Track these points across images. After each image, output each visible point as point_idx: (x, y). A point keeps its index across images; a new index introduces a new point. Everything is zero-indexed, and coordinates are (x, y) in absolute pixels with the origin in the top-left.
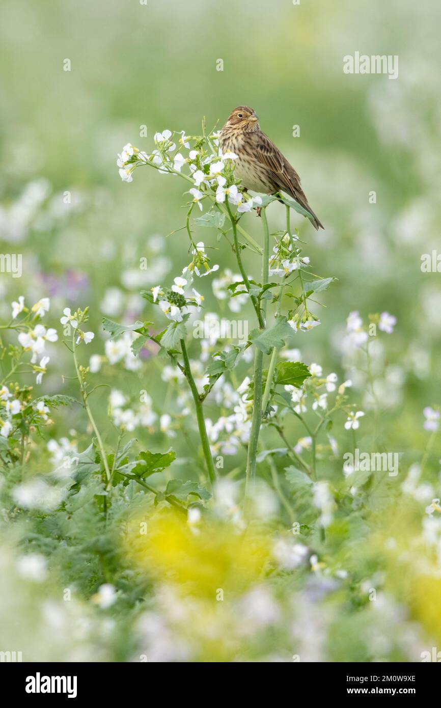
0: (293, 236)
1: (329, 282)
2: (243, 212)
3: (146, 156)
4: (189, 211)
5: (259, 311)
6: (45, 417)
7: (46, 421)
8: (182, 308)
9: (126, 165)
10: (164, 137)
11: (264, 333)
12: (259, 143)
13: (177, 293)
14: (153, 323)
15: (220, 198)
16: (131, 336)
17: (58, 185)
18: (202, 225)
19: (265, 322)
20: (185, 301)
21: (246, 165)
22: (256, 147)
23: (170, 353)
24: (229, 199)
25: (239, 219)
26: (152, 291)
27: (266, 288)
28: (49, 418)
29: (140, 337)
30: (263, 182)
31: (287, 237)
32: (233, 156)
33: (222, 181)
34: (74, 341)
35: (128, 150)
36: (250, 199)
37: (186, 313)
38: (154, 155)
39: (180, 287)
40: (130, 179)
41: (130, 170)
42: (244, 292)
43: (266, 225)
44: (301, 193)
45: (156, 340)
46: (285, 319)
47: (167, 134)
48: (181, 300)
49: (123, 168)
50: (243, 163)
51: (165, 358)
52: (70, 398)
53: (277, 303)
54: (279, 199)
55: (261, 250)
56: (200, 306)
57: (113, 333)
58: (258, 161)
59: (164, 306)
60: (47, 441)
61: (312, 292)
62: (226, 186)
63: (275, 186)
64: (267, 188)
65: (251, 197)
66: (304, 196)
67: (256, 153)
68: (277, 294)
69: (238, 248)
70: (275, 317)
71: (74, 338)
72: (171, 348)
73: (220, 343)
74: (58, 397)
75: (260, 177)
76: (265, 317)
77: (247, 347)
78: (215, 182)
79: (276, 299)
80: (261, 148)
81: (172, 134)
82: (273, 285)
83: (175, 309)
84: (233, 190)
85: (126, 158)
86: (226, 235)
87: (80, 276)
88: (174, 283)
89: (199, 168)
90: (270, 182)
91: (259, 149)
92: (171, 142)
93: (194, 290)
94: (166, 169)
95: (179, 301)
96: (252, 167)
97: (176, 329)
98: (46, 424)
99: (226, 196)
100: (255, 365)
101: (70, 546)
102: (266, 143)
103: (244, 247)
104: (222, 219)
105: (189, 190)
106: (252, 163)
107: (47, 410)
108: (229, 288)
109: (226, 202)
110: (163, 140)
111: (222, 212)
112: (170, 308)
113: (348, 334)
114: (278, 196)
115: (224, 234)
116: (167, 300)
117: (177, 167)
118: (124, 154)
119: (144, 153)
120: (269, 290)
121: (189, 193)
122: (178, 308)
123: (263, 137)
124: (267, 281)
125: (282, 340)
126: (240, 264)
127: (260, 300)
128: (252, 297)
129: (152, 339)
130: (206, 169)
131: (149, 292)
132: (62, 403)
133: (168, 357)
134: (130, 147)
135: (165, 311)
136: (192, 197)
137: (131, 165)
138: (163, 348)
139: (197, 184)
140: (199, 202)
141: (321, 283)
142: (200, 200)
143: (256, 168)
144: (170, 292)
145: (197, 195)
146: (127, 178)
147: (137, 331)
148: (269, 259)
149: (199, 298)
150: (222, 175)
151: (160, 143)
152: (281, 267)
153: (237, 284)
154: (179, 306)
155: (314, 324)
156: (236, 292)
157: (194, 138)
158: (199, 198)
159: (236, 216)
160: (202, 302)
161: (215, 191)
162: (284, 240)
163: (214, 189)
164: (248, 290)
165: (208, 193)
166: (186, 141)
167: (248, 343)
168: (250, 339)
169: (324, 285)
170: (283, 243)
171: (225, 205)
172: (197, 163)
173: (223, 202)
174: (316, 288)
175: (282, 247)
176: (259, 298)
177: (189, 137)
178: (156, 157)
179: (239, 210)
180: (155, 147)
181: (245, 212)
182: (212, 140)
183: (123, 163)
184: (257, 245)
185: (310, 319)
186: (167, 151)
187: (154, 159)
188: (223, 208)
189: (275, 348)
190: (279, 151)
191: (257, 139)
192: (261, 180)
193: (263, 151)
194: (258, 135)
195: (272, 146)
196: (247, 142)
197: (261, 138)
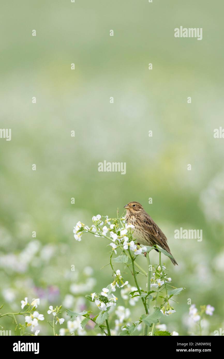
0: (163, 267)
1: (181, 290)
2: (137, 255)
3: (88, 228)
4: (111, 255)
5: (146, 305)
8: (106, 303)
9: (78, 232)
10: (97, 218)
11: (148, 316)
12: (145, 220)
13: (104, 296)
14: (92, 312)
15: (126, 247)
16: (80, 318)
17: (44, 242)
18: (117, 262)
19: (149, 311)
20: (108, 300)
21: (138, 231)
22: (143, 222)
23: (101, 327)
24: (130, 248)
25: (135, 258)
26: (91, 295)
27: (149, 293)
29: (85, 319)
30: (147, 240)
31: (159, 267)
32: (132, 226)
33: (126, 239)
34: (53, 322)
35: (79, 225)
36: (141, 248)
37: (109, 306)
38: (93, 227)
39: (105, 293)
40: (80, 240)
41: (80, 235)
42: (138, 295)
43: (149, 261)
44: (167, 246)
45: (94, 320)
46: (159, 309)
47: (99, 217)
48: (106, 300)
49: (76, 234)
50: (137, 230)
51: (98, 329)
53: (155, 301)
54: (155, 248)
55: (147, 274)
56: (116, 302)
57: (71, 317)
58: (144, 229)
59: (97, 302)
61: (173, 295)
62: (129, 241)
64: (149, 243)
65: (141, 247)
66: (169, 248)
67: (143, 225)
68: (155, 297)
69: (135, 274)
70: (154, 308)
71: (54, 320)
72: (101, 324)
73: (125, 321)
75: (145, 238)
76: (149, 308)
77: (139, 323)
78: (123, 240)
79: (154, 299)
80: (146, 223)
81: (102, 217)
82: (153, 292)
83: (103, 304)
84: (132, 243)
85: (77, 229)
86: (129, 267)
87: (55, 289)
88: (102, 291)
89: (115, 232)
90: (150, 240)
91: (145, 223)
92: (101, 221)
93: (112, 295)
94: (98, 234)
95: (105, 300)
96: (141, 232)
97: (104, 314)
99: (129, 246)
100: (144, 333)
102: (149, 220)
103: (138, 273)
104: (126, 259)
105: (110, 244)
106: (141, 230)
108: (130, 294)
109: (129, 250)
110: (97, 220)
111: (127, 255)
112: (100, 304)
113: (190, 316)
114: (155, 247)
115: (128, 266)
116: (99, 299)
117: (104, 234)
118: (77, 227)
119: (87, 226)
120: (151, 294)
121: (110, 245)
122: (105, 304)
123: (148, 217)
124: (150, 290)
125: (157, 320)
126: (136, 281)
127: (146, 299)
128: (142, 298)
129: (91, 320)
130: (119, 234)
131: (90, 296)
133: (100, 329)
134: (80, 223)
135: (98, 305)
136: (111, 247)
137: (80, 232)
138: (97, 324)
139: (114, 240)
140: (115, 250)
141: (177, 291)
142: (115, 249)
143: (143, 233)
144: (100, 296)
145: (114, 246)
146: (79, 239)
147: (84, 316)
148: (151, 279)
149: (115, 299)
150: (127, 236)
151: (96, 222)
152: (156, 282)
153: (135, 292)
154: (105, 303)
155: (173, 311)
156: (134, 295)
157: (113, 219)
158: (115, 248)
159: (134, 257)
160: (117, 300)
161: (123, 244)
162: (158, 269)
163: (122, 243)
164: (140, 295)
165: (119, 245)
166: (109, 221)
167: (140, 321)
168: (141, 319)
169: (178, 292)
170: (157, 271)
171: (128, 251)
172: (114, 230)
173: (127, 250)
174: (175, 293)
175: (157, 272)
176: (145, 298)
177: (110, 219)
178: (93, 229)
179: (135, 254)
180: (93, 223)
181: (138, 255)
182: (122, 220)
183: (77, 232)
184: (144, 272)
185: (170, 309)
186: (99, 226)
187: (92, 229)
188: (127, 253)
189: (154, 323)
190: (156, 225)
191: (144, 218)
192: (146, 239)
193: (147, 224)
194: (145, 216)
195: (152, 222)
196: (138, 219)
197: (146, 217)
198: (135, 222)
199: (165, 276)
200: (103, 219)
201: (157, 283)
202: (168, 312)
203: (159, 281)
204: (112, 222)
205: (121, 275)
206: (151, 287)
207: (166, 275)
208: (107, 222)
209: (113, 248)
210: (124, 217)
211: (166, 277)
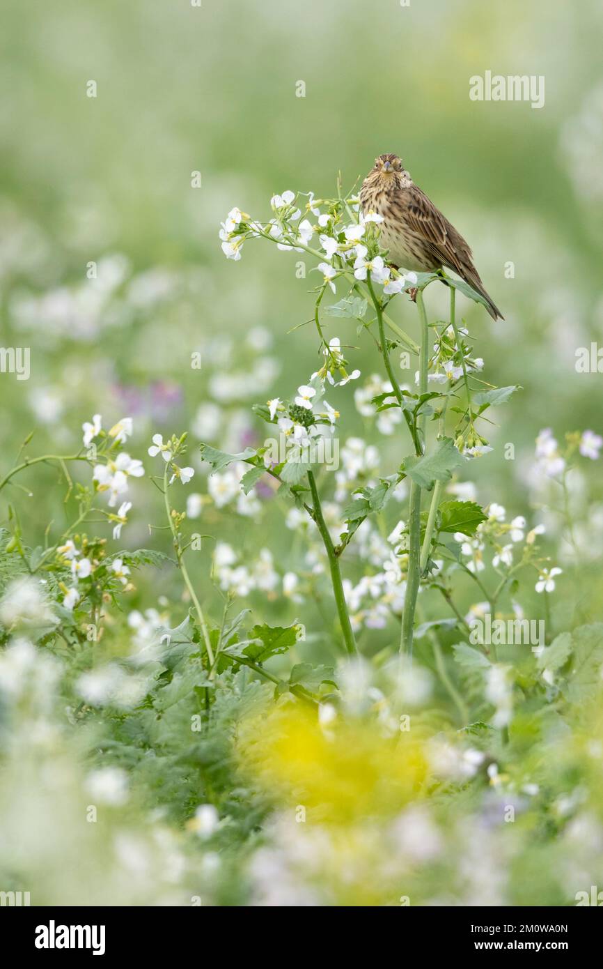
0: (459, 329)
1: (510, 392)
2: (391, 294)
3: (260, 225)
4: (317, 299)
5: (415, 431)
6: (124, 581)
7: (125, 586)
8: (309, 427)
9: (232, 237)
10: (284, 201)
11: (423, 461)
12: (412, 205)
13: (303, 408)
15: (360, 274)
17: (141, 263)
18: (337, 315)
19: (424, 447)
20: (314, 418)
21: (394, 233)
22: (407, 209)
23: (294, 491)
24: (371, 276)
25: (387, 304)
26: (269, 405)
27: (425, 399)
28: (129, 582)
29: (252, 469)
30: (418, 257)
31: (450, 330)
32: (379, 219)
33: (362, 251)
34: (165, 478)
35: (235, 217)
36: (400, 276)
37: (315, 435)
38: (271, 225)
39: (306, 399)
40: (237, 257)
41: (238, 243)
42: (394, 405)
43: (423, 314)
44: (472, 270)
45: (275, 474)
46: (451, 442)
47: (289, 196)
48: (308, 417)
49: (228, 242)
50: (389, 230)
51: (287, 497)
52: (158, 554)
53: (440, 420)
54: (441, 278)
55: (417, 348)
56: (334, 424)
57: (215, 465)
58: (411, 228)
59: (285, 424)
60: (128, 613)
61: (488, 405)
62: (368, 259)
63: (435, 262)
64: (423, 266)
66: (477, 275)
67: (407, 217)
68: (439, 409)
69: (387, 347)
70: (438, 439)
71: (166, 475)
72: (296, 483)
73: (361, 476)
74: (142, 552)
75: (412, 250)
76: (423, 439)
77: (399, 480)
78: (352, 255)
79: (437, 416)
80: (415, 212)
81: (296, 196)
82: (434, 395)
83: (300, 429)
84: (378, 263)
85: (230, 227)
86: (369, 327)
87: (171, 389)
88: (298, 394)
89: (331, 236)
90: (426, 257)
91: (412, 212)
92: (293, 208)
93: (325, 403)
94: (287, 242)
95: (305, 418)
96: (401, 237)
98: (125, 590)
99: (369, 272)
100: (410, 505)
101: (160, 756)
102: (422, 204)
103: (394, 346)
104: (362, 306)
105: (317, 266)
106: (401, 230)
107: (126, 570)
108: (374, 401)
109: (368, 281)
110: (283, 205)
111: (363, 298)
112: (293, 428)
113: (537, 460)
114: (440, 275)
115: (366, 326)
116: (289, 416)
117: (304, 240)
118: (228, 221)
119: (257, 222)
120: (430, 402)
121: (318, 270)
122: (304, 428)
123: (418, 196)
124: (425, 390)
125: (448, 471)
126: (388, 367)
127: (416, 416)
128: (405, 412)
129: (269, 471)
130: (342, 238)
131: (264, 407)
132: (148, 561)
133: (291, 496)
134: (237, 212)
135: (286, 433)
136: (321, 275)
137: (239, 237)
138: (284, 484)
139: (328, 257)
140: (330, 282)
141: (499, 394)
142: (333, 279)
143: (407, 238)
144: (293, 406)
145: (328, 271)
146: (234, 255)
147: (248, 461)
148: (428, 360)
149: (332, 414)
150: (363, 243)
151: (280, 209)
152: (442, 370)
153: (385, 395)
154: (306, 426)
155: (485, 450)
156: (383, 405)
157: (327, 202)
158: (332, 276)
159: (382, 301)
160: (337, 419)
161: (353, 267)
162: (448, 335)
163: (351, 263)
164: (400, 403)
165: (343, 270)
166: (315, 206)
167: (400, 476)
168: (403, 470)
169: (503, 395)
170: (445, 339)
171: (366, 285)
172: (328, 231)
173: (364, 281)
174: (493, 400)
175: (443, 343)
176: (414, 412)
177: (319, 201)
178: (274, 228)
179: (386, 291)
180: (273, 214)
181: (395, 294)
182: (351, 205)
183: (228, 236)
184: (411, 342)
185: (478, 443)
186: (288, 220)
187: (271, 230)
188: (364, 291)
189: (438, 481)
190: (441, 215)
191: (409, 198)
192: (414, 254)
193: (417, 214)
194: (410, 193)
195: (430, 208)
196: (395, 202)
197: (414, 197)
198: (387, 211)
199: (466, 354)
200: (300, 202)
201: (445, 373)
202: (472, 451)
203: (449, 366)
204: (323, 209)
205: (342, 352)
206: (429, 380)
207: (469, 351)
208: (312, 209)
209: (325, 276)
210: (357, 196)
211: (470, 357)
